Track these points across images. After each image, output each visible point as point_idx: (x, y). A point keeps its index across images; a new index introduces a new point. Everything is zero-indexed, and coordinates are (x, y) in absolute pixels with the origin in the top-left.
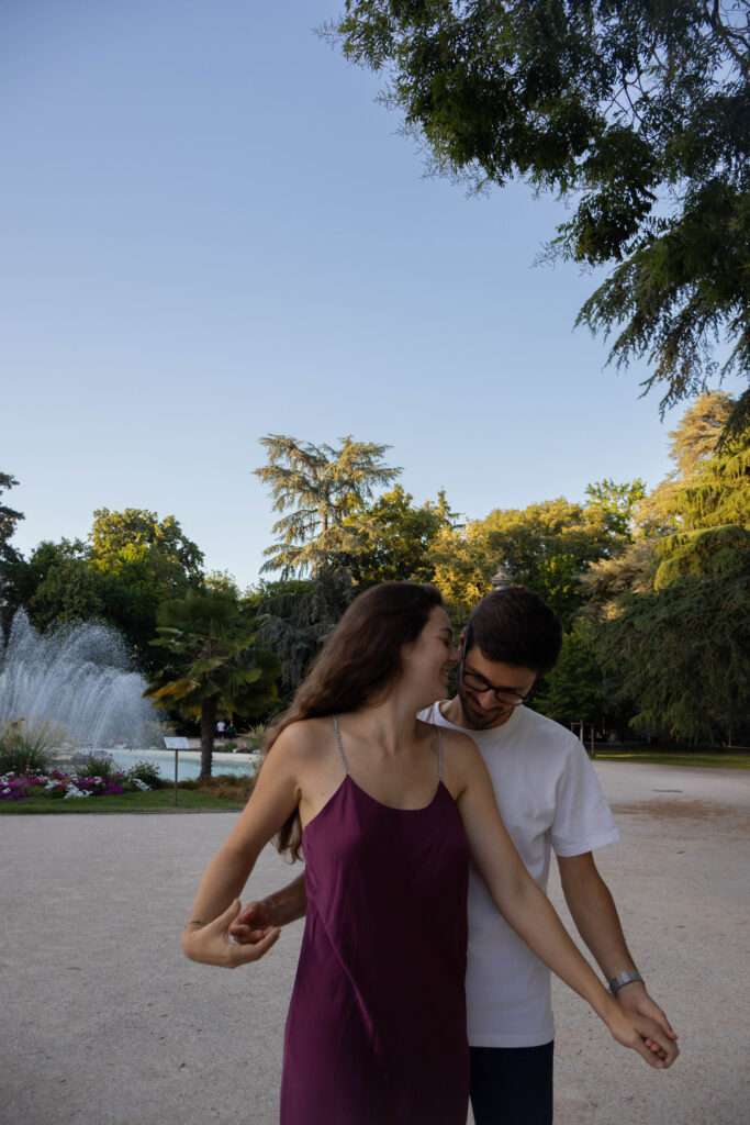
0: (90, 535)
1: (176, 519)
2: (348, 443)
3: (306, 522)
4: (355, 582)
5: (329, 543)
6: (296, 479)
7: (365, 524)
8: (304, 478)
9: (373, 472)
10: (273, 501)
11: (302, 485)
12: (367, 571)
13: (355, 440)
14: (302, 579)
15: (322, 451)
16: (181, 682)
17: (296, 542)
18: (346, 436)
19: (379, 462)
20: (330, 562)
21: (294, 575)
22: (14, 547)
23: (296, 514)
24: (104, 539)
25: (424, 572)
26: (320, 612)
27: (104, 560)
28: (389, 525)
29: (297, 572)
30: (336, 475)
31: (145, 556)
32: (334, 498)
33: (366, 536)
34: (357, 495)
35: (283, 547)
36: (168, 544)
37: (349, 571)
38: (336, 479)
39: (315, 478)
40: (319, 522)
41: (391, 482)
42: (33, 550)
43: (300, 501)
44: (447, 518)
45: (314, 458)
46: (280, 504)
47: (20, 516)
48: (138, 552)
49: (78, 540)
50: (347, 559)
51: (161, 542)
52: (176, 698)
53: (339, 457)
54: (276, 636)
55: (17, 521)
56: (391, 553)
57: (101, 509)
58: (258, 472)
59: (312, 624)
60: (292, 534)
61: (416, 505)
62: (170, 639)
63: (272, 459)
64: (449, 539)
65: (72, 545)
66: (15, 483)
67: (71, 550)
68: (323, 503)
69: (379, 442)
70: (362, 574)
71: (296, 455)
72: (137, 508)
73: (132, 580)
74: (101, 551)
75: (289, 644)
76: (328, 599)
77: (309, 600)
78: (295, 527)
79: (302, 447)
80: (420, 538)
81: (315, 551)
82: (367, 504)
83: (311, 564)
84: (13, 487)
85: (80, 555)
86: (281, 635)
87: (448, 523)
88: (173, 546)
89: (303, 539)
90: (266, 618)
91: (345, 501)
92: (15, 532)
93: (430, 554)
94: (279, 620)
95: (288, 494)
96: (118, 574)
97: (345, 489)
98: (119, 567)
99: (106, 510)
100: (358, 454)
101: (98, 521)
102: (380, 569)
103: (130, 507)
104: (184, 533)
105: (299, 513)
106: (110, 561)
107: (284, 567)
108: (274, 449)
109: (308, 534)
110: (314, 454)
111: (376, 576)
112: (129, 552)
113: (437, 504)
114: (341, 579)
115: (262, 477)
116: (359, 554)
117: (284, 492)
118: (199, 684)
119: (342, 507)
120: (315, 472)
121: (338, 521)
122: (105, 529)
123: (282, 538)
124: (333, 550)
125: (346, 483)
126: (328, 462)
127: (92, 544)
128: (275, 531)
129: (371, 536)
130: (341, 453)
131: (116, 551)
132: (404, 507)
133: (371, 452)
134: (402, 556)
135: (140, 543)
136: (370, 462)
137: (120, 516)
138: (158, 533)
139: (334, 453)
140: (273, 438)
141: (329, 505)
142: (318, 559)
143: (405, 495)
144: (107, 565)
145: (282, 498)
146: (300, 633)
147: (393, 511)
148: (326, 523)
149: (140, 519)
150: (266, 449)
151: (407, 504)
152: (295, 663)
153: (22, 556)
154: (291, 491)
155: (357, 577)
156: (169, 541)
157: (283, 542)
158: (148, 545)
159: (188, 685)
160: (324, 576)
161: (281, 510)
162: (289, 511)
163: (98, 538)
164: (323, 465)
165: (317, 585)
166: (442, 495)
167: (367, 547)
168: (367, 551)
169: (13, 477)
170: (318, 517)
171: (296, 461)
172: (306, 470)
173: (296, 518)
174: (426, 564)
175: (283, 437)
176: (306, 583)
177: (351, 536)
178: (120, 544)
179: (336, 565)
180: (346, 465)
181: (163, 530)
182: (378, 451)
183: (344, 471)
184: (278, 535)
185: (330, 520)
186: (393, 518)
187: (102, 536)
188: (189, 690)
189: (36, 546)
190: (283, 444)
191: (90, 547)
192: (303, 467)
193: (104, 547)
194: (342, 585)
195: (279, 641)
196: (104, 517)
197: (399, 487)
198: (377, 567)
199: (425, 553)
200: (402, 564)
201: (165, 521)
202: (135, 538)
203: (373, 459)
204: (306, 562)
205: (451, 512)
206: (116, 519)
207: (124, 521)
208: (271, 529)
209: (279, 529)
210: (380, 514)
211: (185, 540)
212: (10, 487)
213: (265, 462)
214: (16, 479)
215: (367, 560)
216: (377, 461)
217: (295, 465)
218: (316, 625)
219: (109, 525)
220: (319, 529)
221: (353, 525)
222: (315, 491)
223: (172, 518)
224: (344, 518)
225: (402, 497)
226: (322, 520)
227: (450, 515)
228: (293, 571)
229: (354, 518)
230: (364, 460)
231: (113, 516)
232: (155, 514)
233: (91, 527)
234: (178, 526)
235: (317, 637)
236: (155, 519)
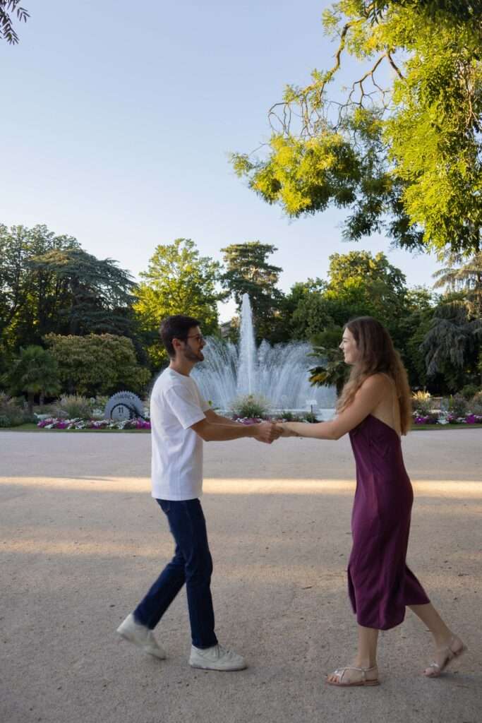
0: (329, 272)
1: (384, 254)
14: (460, 291)
17: (455, 266)
22: (279, 289)
24: (338, 273)
27: (334, 290)
31: (360, 285)
35: (445, 270)
36: (380, 272)
42: (291, 289)
47: (280, 270)
48: (355, 282)
49: (318, 279)
51: (375, 271)
54: (444, 332)
55: (279, 273)
57: (334, 254)
59: (469, 322)
60: (452, 260)
65: (315, 282)
66: (275, 249)
67: (314, 286)
72: (357, 250)
73: (353, 302)
74: (335, 284)
75: (453, 336)
81: (467, 272)
84: (274, 252)
85: (320, 288)
86: (447, 331)
88: (384, 273)
89: (460, 263)
90: (436, 320)
92: (279, 279)
94: (445, 321)
96: (342, 299)
98: (343, 294)
99: (337, 254)
101: (333, 263)
103: (353, 250)
104: (390, 263)
106: (339, 290)
112: (350, 282)
122: (338, 267)
123: (445, 264)
127: (329, 279)
137: (346, 258)
138: (372, 265)
144: (336, 294)
146: (462, 328)
149: (359, 258)
152: (459, 349)
153: (284, 294)
156: (381, 270)
157: (446, 267)
163: (333, 274)
169: (273, 246)
178: (347, 276)
181: (376, 263)
184: (442, 263)
187: (336, 272)
191: (327, 282)
193: (337, 280)
195: (446, 335)
196: (336, 259)
201: (376, 256)
202: (357, 270)
204: (461, 280)
206: (344, 260)
207: (348, 260)
211: (391, 268)
212: (272, 253)
214: (276, 247)
218: (473, 322)
219: (339, 265)
223: (381, 255)
231: (342, 258)
232: (370, 253)
233: (328, 267)
234: (386, 259)
235: (473, 330)
236: (370, 256)
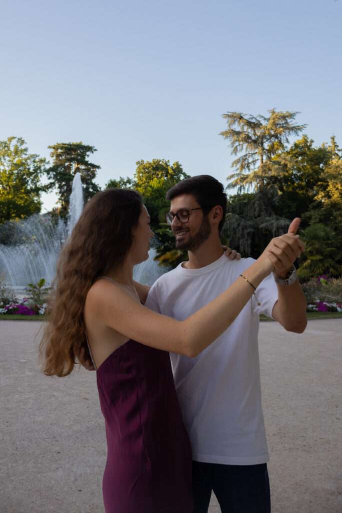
0: (135, 175)
1: (180, 163)
2: (274, 112)
3: (250, 160)
4: (280, 193)
5: (264, 171)
6: (244, 136)
7: (285, 159)
8: (248, 135)
9: (288, 128)
10: (231, 149)
11: (247, 139)
12: (288, 186)
13: (277, 111)
14: (250, 193)
15: (258, 119)
16: (173, 252)
17: (245, 172)
18: (271, 109)
19: (292, 122)
20: (265, 182)
21: (245, 190)
22: (96, 184)
23: (245, 156)
24: (142, 176)
25: (322, 185)
26: (260, 210)
27: (142, 188)
28: (300, 158)
29: (246, 189)
30: (267, 132)
31: (163, 185)
32: (267, 145)
33: (285, 165)
34: (280, 142)
35: (238, 175)
36: (176, 177)
37: (276, 187)
38: (267, 134)
39: (255, 134)
40: (258, 160)
41: (300, 133)
42: (106, 185)
43: (247, 148)
44: (337, 152)
45: (254, 123)
46: (235, 151)
47: (98, 167)
48: (159, 183)
49: (128, 178)
50: (274, 180)
51: (172, 176)
52: (170, 261)
53: (268, 121)
54: (236, 225)
55: (97, 170)
56: (302, 175)
57: (140, 161)
58: (222, 134)
59: (256, 218)
60: (243, 167)
61: (316, 146)
62: (167, 229)
63: (229, 126)
64: (337, 164)
65: (125, 181)
66: (95, 150)
67: (125, 184)
68: (260, 148)
69: (291, 111)
70: (285, 188)
71: (243, 122)
72: (158, 159)
73: (157, 198)
74: (141, 183)
75: (243, 229)
76: (264, 203)
77: (254, 204)
78: (244, 163)
79: (246, 117)
80: (319, 165)
81: (256, 176)
82: (286, 147)
83: (254, 184)
84: (94, 152)
85: (130, 186)
86: (239, 225)
87: (337, 155)
88: (179, 178)
89: (249, 170)
90: (230, 215)
91: (272, 147)
92: (97, 175)
93: (325, 174)
94: (237, 216)
95: (240, 145)
96: (149, 195)
97: (273, 139)
98: (150, 191)
99: (142, 161)
100: (279, 119)
101: (139, 167)
102: (295, 184)
103: (155, 158)
104: (184, 171)
105: (246, 155)
106: (145, 188)
107: (238, 186)
108: (230, 120)
109: (252, 167)
110: (253, 121)
111: (293, 189)
112: (155, 183)
113: (331, 144)
114: (271, 191)
115: (224, 137)
116: (282, 176)
117: (237, 144)
118: (182, 253)
119: (272, 150)
120: (255, 131)
121: (269, 158)
122: (142, 171)
123: (237, 170)
124: (267, 175)
125: (273, 136)
126: (261, 124)
127: (136, 179)
128: (233, 166)
129: (289, 166)
130: (269, 119)
131: (148, 182)
132: (309, 147)
133: (287, 116)
134: (308, 176)
135: (160, 178)
136: (286, 123)
137: (150, 164)
138: (170, 171)
139: (265, 119)
140: (229, 114)
141: (263, 149)
142: (258, 180)
143: (309, 140)
144: (144, 190)
145: (236, 147)
146: (250, 223)
147: (302, 150)
148: (262, 160)
149: (161, 165)
150: (226, 120)
151: (311, 145)
152: (247, 240)
153: (100, 188)
154: (241, 143)
155: (281, 189)
156: (176, 175)
157: (238, 172)
158: (166, 178)
159: (176, 253)
160: (262, 190)
161: (236, 154)
162: (240, 154)
163: (139, 176)
164: (259, 127)
165: (258, 195)
166: (333, 138)
167: (287, 172)
168: (287, 174)
169: (94, 147)
170: (258, 157)
171: (243, 126)
172: (249, 130)
173: (244, 158)
174: (324, 180)
175: (236, 113)
176: (251, 194)
177: (277, 166)
178: (150, 178)
179: (268, 184)
180: (272, 125)
181: (173, 170)
182: (291, 116)
183: (272, 129)
184: (235, 168)
185: (265, 158)
186: (302, 154)
187: (141, 175)
188: (177, 256)
189: (107, 182)
190: (235, 117)
191: (135, 182)
192: (248, 129)
193: (142, 181)
194: (273, 195)
195: (237, 228)
196: (142, 164)
197: (305, 136)
198: (293, 183)
199: (322, 173)
200: (309, 180)
201: (174, 165)
202: (158, 175)
203: (289, 120)
204: (251, 183)
205: (339, 148)
206: (148, 166)
207: (152, 166)
208: (231, 165)
209: (235, 165)
210: (294, 152)
211: (185, 174)
212: (93, 152)
213: (225, 128)
214: (95, 148)
215: (287, 179)
216: (291, 121)
217: (243, 128)
218: (259, 218)
219: (144, 169)
220: (259, 164)
221: (278, 160)
222: (255, 142)
223: (177, 164)
224: (273, 156)
225: (308, 142)
226: (260, 158)
227: (339, 150)
228: (244, 188)
229: (279, 156)
230: (283, 122)
231: (146, 164)
232: (169, 161)
233: (135, 170)
234: (181, 167)
235: (259, 225)
236: (168, 164)
